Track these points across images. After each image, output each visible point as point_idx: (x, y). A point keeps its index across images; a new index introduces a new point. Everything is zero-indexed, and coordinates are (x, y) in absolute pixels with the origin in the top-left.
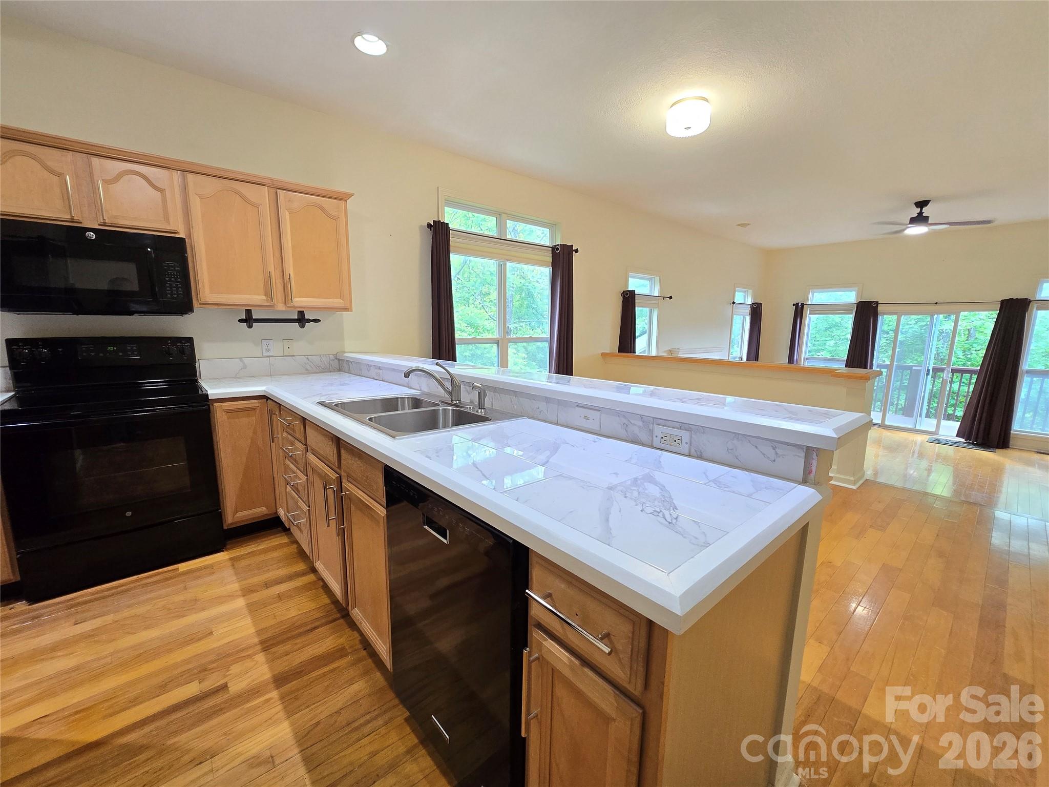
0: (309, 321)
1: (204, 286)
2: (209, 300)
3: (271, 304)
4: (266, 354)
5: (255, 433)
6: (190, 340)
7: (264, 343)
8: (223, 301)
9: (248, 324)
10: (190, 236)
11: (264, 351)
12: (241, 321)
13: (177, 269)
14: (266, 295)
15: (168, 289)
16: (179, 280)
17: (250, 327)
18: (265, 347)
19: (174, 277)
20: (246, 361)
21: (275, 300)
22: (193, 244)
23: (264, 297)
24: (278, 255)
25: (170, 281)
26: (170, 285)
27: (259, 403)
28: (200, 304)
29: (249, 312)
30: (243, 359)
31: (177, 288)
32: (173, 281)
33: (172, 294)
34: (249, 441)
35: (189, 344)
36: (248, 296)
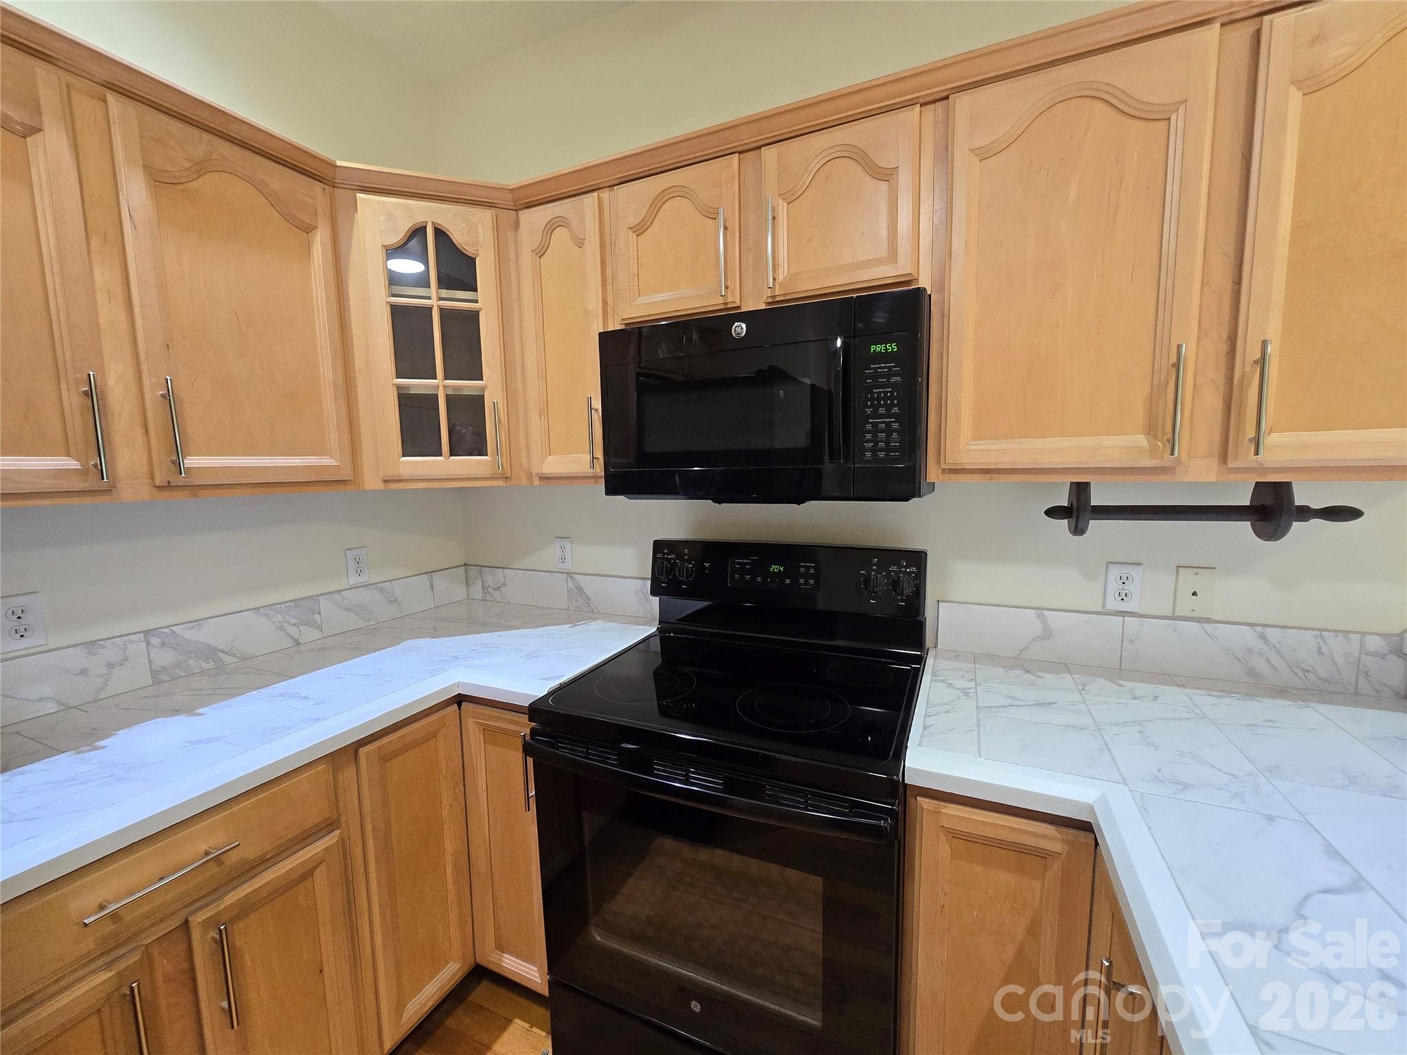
0: (1305, 513)
1: (958, 421)
2: (966, 461)
3: (1168, 460)
4: (1113, 604)
5: (1033, 931)
6: (918, 559)
7: (1115, 572)
8: (1005, 462)
9: (1073, 521)
10: (941, 285)
11: (1110, 595)
12: (1053, 512)
13: (894, 379)
14: (1151, 430)
15: (869, 436)
16: (896, 410)
17: (1078, 530)
18: (1114, 586)
19: (885, 405)
20: (1055, 619)
21: (1182, 449)
22: (946, 306)
23: (1141, 440)
24: (1221, 278)
25: (875, 415)
26: (875, 425)
27: (1064, 841)
28: (944, 471)
29: (1080, 490)
30: (1046, 612)
31: (889, 431)
32: (881, 416)
33: (874, 450)
34: (1010, 951)
35: (914, 569)
36: (1087, 441)
